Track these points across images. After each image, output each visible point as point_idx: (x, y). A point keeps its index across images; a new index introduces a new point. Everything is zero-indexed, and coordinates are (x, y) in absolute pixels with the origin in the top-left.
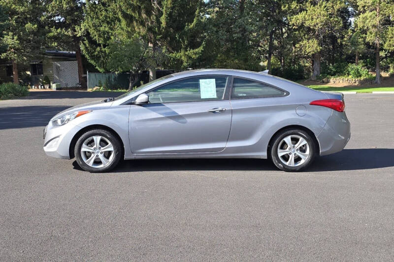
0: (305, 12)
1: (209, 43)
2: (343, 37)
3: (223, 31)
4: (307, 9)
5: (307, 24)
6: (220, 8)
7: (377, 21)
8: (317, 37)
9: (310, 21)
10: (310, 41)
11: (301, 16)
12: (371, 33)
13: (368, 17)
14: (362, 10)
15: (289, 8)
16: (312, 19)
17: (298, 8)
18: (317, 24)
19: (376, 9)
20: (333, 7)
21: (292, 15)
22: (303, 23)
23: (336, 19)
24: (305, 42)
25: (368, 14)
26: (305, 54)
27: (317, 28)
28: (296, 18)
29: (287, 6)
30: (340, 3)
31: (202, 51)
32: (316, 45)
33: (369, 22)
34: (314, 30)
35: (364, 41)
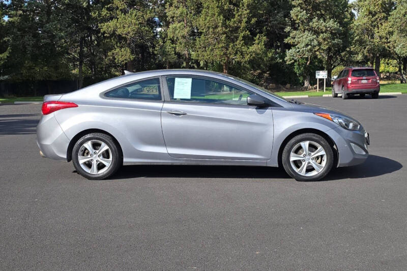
0: (116, 19)
1: (15, 49)
2: (154, 47)
3: (30, 36)
4: (118, 17)
5: (119, 32)
6: (24, 11)
7: (186, 31)
8: (129, 45)
9: (122, 29)
10: (123, 50)
11: (112, 24)
12: (181, 44)
13: (177, 28)
14: (171, 20)
15: (100, 15)
16: (124, 27)
17: (108, 15)
18: (129, 33)
19: (184, 21)
20: (142, 16)
21: (102, 22)
22: (114, 31)
23: (147, 28)
24: (118, 50)
25: (176, 25)
26: (118, 63)
27: (129, 37)
28: (107, 26)
29: (97, 13)
30: (150, 13)
31: (7, 56)
32: (129, 54)
33: (179, 32)
34: (125, 39)
35: (175, 51)
